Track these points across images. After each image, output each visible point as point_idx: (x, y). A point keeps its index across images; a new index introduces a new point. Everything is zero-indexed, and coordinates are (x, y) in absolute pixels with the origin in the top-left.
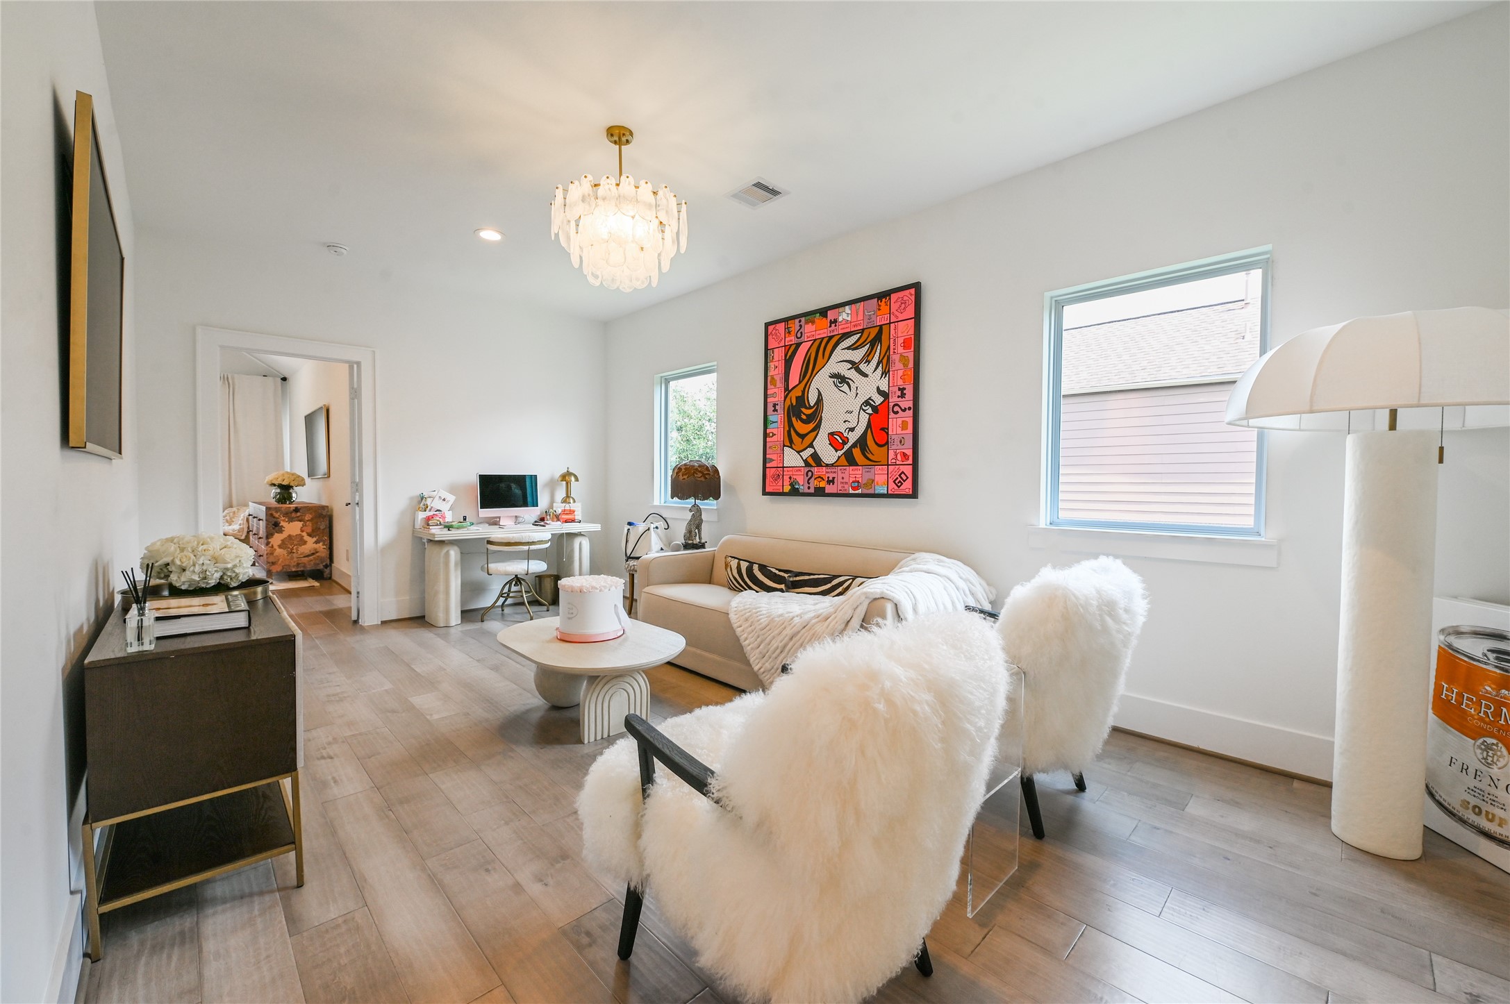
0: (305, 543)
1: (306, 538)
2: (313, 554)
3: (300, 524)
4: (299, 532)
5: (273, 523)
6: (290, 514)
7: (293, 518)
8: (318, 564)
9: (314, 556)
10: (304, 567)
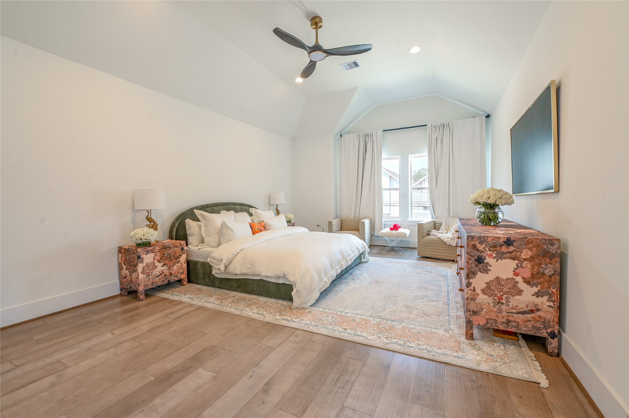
0: (520, 292)
1: (522, 285)
2: (532, 311)
3: (513, 264)
4: (511, 276)
5: (476, 258)
6: (498, 248)
7: (503, 253)
8: (539, 329)
9: (533, 315)
10: (517, 327)
